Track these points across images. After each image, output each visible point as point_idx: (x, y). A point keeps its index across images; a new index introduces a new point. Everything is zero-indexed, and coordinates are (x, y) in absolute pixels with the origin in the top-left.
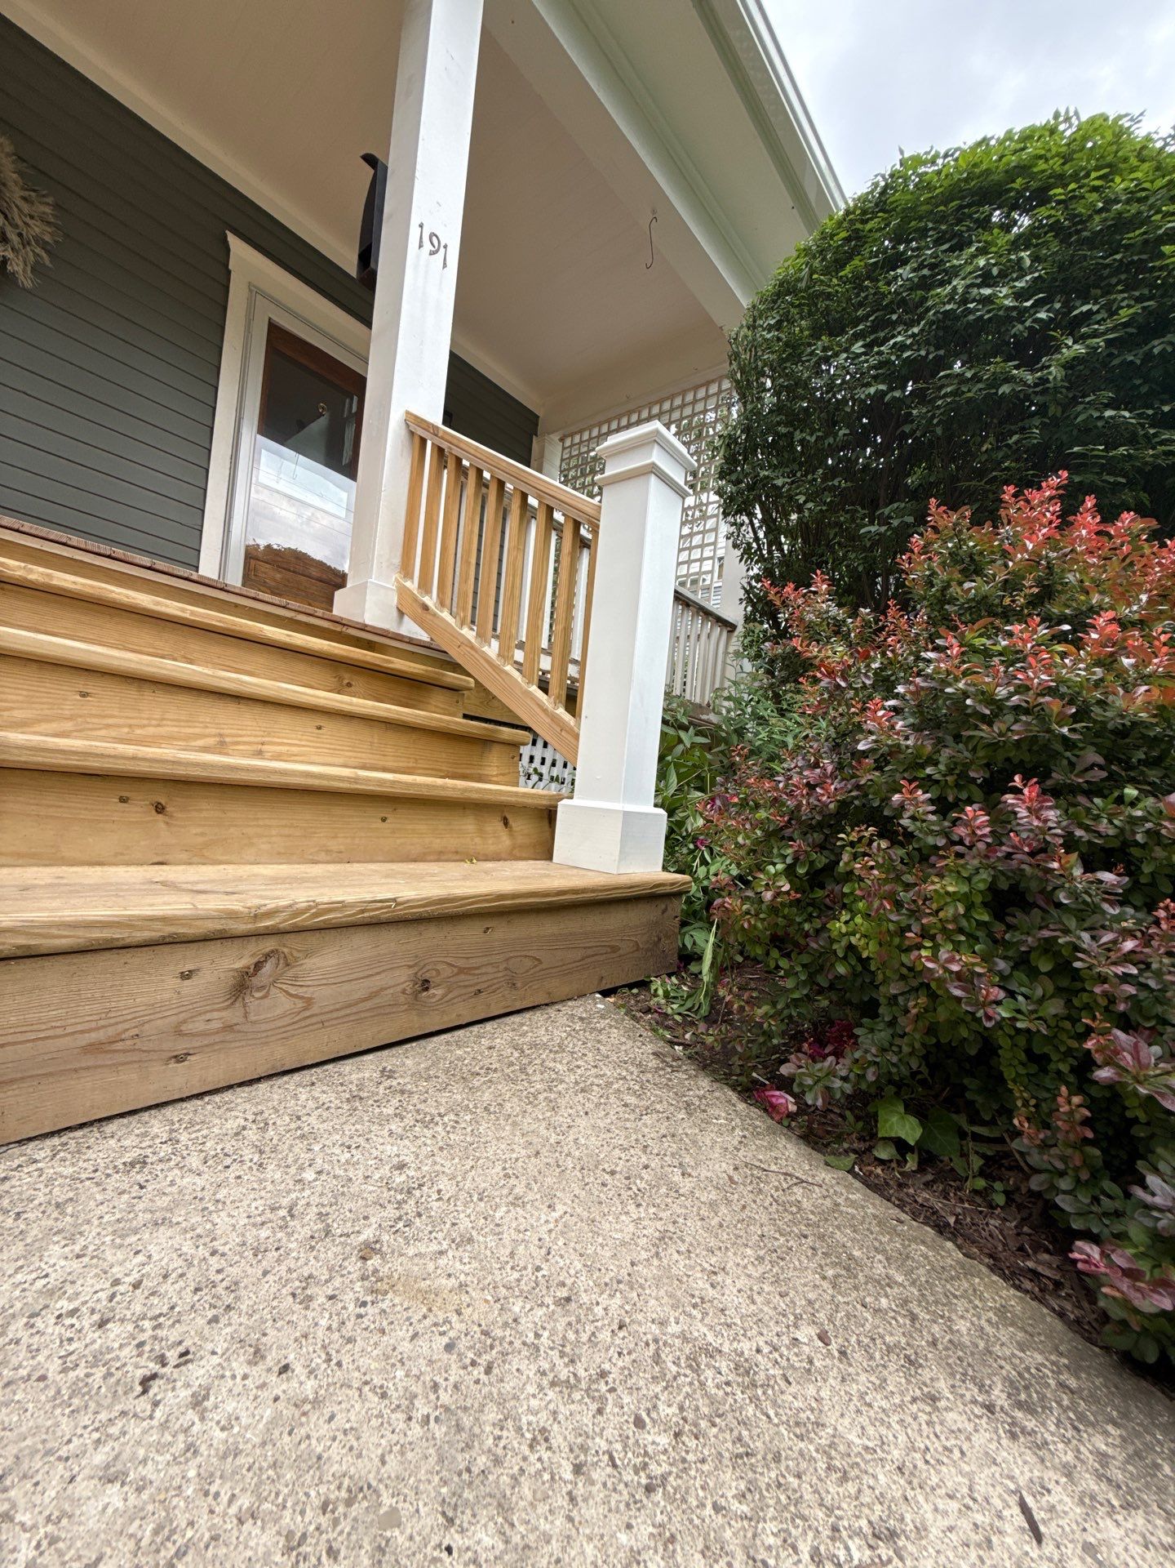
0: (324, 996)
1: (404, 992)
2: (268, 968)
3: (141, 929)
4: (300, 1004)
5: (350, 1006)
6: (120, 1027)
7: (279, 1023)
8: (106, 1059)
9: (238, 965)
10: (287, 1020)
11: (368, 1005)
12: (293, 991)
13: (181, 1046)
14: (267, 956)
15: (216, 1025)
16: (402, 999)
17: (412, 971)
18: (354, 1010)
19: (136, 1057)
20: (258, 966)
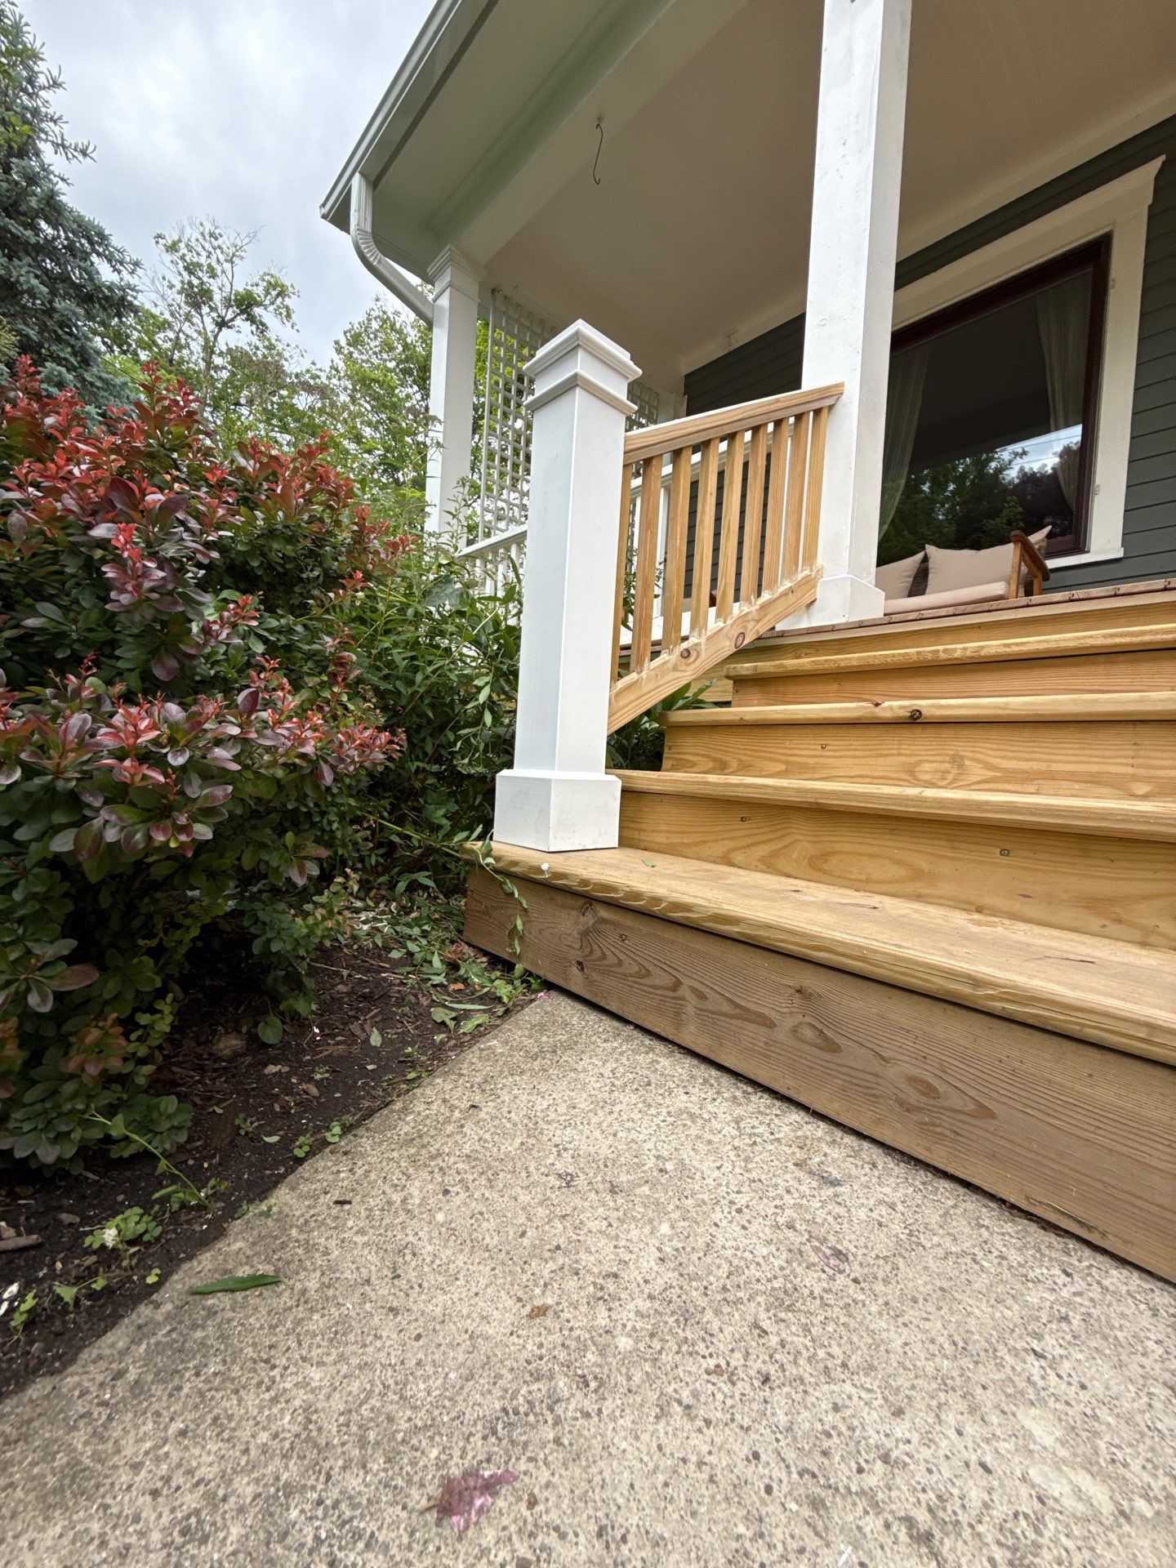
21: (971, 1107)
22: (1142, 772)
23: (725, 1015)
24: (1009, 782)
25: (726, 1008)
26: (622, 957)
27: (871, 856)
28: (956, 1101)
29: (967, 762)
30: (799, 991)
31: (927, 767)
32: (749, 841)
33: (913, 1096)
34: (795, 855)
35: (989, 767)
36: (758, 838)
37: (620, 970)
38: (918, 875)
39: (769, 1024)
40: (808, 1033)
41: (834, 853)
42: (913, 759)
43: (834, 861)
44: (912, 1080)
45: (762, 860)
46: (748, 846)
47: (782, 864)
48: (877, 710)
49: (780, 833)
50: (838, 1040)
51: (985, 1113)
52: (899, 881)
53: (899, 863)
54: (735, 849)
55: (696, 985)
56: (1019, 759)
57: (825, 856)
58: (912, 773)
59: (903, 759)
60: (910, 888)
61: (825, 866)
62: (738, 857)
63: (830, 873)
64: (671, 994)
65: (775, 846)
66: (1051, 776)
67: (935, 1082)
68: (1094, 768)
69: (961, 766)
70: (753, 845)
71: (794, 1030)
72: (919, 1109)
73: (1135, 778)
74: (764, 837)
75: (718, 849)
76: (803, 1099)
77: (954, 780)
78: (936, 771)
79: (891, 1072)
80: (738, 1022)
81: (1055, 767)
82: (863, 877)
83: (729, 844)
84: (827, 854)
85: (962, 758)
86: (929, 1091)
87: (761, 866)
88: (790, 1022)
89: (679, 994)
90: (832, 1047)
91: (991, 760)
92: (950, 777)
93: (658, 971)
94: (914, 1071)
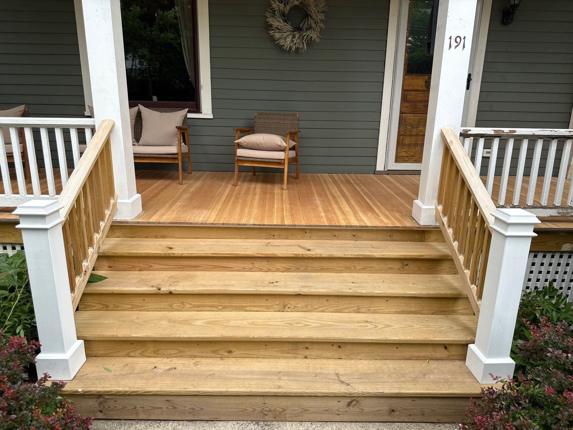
0: (366, 410)
1: (387, 411)
2: (354, 402)
3: (331, 394)
4: (361, 410)
5: (372, 412)
6: (329, 408)
7: (357, 413)
8: (327, 412)
9: (348, 401)
10: (358, 412)
11: (377, 412)
12: (359, 407)
13: (338, 413)
14: (354, 400)
15: (345, 411)
16: (386, 413)
17: (389, 407)
18: (373, 413)
19: (331, 413)
20: (352, 402)
21: (200, 409)
22: (220, 304)
23: (150, 410)
24: (195, 308)
25: (150, 408)
26: (116, 406)
27: (170, 349)
28: (198, 409)
29: (185, 303)
30: (167, 401)
31: (175, 305)
32: (135, 349)
33: (191, 411)
34: (150, 351)
35: (190, 304)
36: (137, 348)
37: (116, 409)
38: (181, 352)
39: (161, 408)
40: (170, 407)
41: (160, 350)
42: (171, 303)
43: (160, 351)
44: (190, 408)
45: (140, 354)
46: (135, 351)
47: (146, 354)
48: (159, 291)
49: (145, 346)
50: (176, 406)
51: (202, 409)
52: (177, 353)
53: (176, 350)
54: (130, 352)
55: (140, 406)
56: (197, 302)
57: (158, 351)
58: (171, 307)
59: (168, 303)
60: (179, 354)
61: (158, 353)
62: (132, 354)
63: (160, 354)
64: (134, 410)
65: (143, 350)
66: (203, 306)
67: (194, 407)
68: (212, 304)
69: (184, 304)
70: (136, 350)
71: (167, 408)
72: (192, 412)
73: (219, 306)
74: (139, 348)
75: (124, 353)
76: (171, 419)
77: (182, 308)
78: (178, 306)
79: (187, 408)
80: (154, 410)
81: (204, 304)
82: (168, 354)
83: (128, 351)
84: (158, 350)
85: (183, 302)
86: (194, 409)
87: (140, 355)
88: (166, 407)
89: (136, 409)
90: (175, 408)
91: (190, 302)
92: (181, 307)
93: (129, 406)
94: (191, 407)
